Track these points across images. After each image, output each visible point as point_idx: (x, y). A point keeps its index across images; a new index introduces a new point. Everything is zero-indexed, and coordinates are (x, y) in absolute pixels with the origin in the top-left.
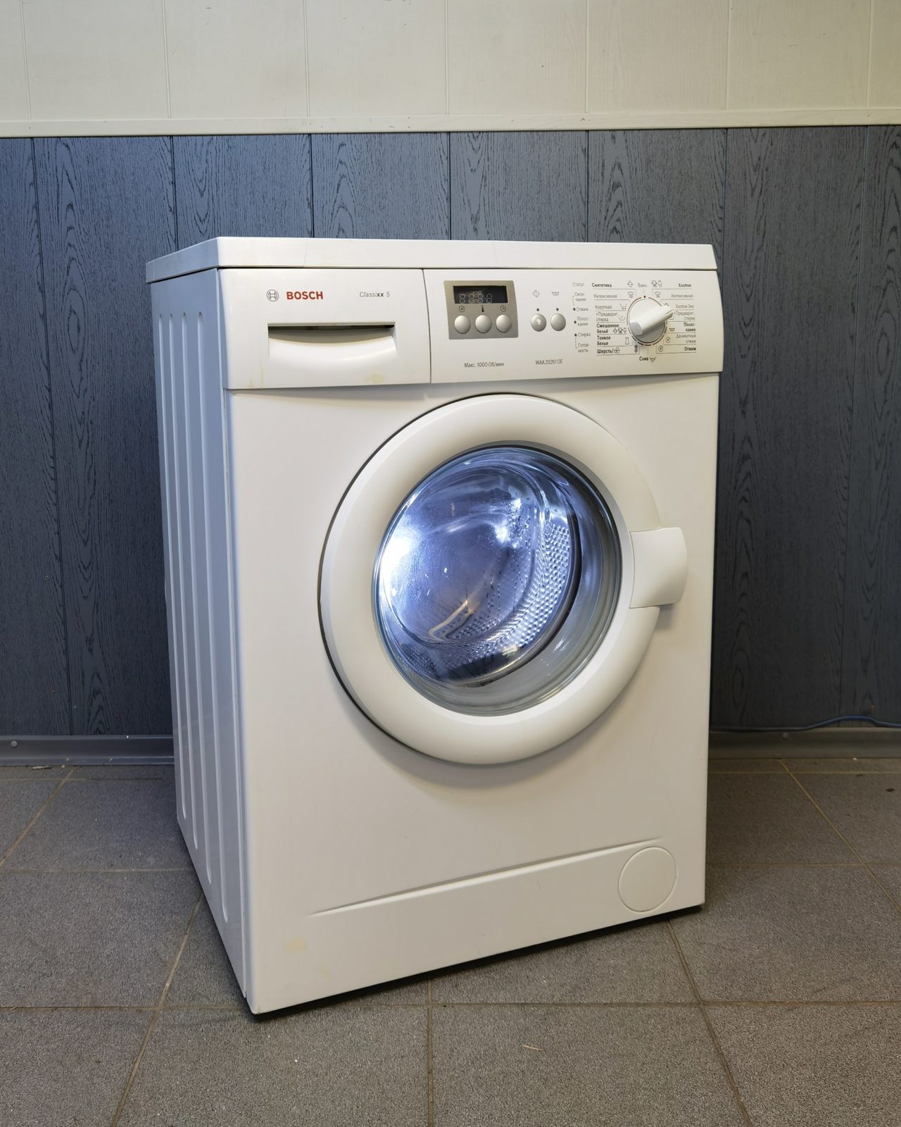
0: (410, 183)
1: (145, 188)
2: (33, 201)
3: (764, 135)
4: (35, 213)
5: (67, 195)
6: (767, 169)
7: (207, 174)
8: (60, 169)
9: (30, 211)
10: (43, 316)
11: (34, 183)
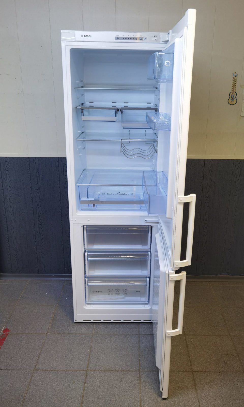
2: (58, 170)
3: (212, 160)
6: (213, 167)
8: (64, 164)
10: (60, 193)
11: (58, 166)
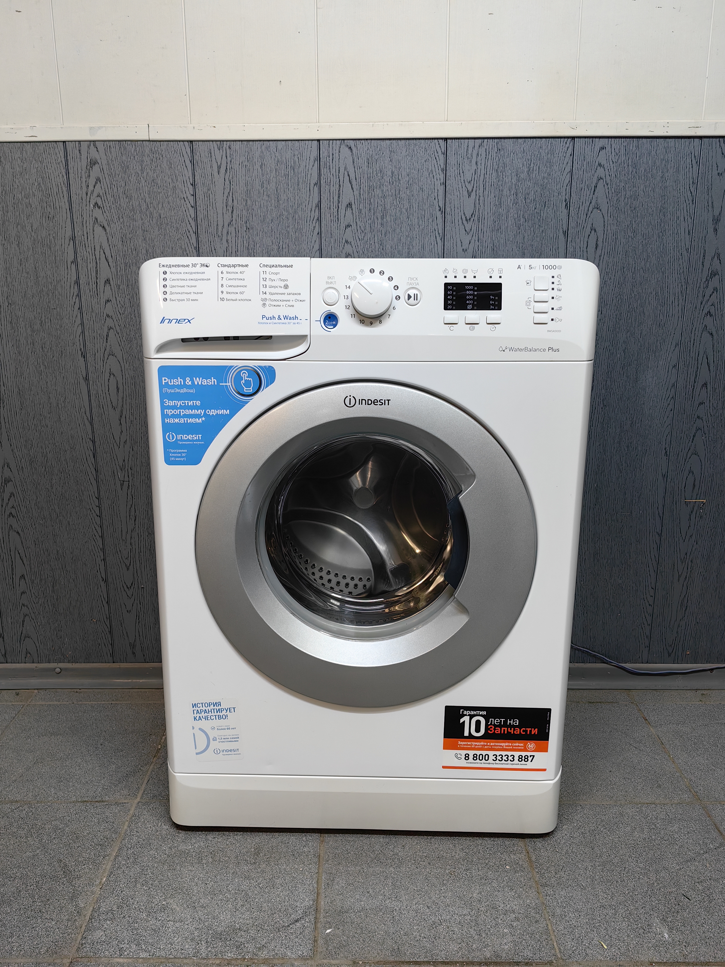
0: (660, 185)
1: (418, 189)
2: (316, 201)
4: (317, 211)
5: (348, 196)
7: (476, 175)
8: (342, 170)
9: (313, 209)
11: (318, 184)
